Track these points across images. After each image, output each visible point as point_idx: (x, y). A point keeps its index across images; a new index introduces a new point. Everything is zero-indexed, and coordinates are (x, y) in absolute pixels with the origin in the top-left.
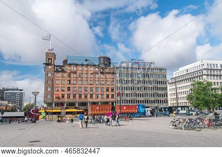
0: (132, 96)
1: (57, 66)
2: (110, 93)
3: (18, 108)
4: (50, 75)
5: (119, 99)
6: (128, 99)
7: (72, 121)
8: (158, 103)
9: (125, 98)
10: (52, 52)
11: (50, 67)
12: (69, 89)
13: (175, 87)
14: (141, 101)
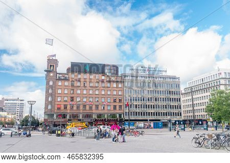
0: (141, 108)
1: (59, 74)
2: (118, 104)
3: (18, 120)
4: (51, 83)
5: (127, 111)
6: (138, 110)
7: (73, 135)
8: (171, 115)
9: (133, 109)
10: (54, 58)
11: (51, 75)
12: (72, 99)
13: (191, 97)
14: (152, 113)
